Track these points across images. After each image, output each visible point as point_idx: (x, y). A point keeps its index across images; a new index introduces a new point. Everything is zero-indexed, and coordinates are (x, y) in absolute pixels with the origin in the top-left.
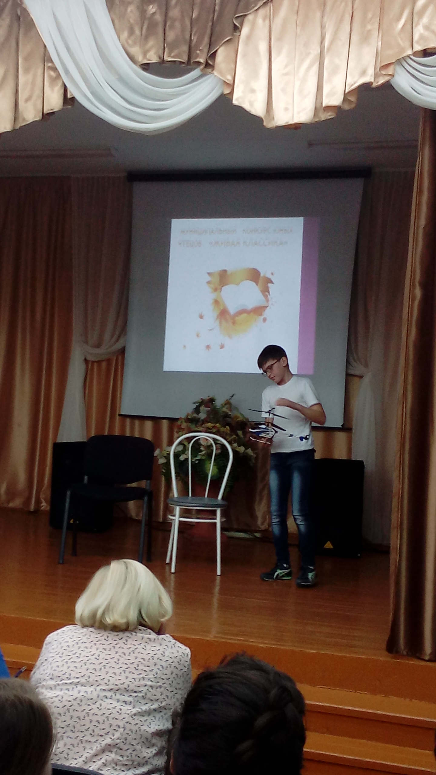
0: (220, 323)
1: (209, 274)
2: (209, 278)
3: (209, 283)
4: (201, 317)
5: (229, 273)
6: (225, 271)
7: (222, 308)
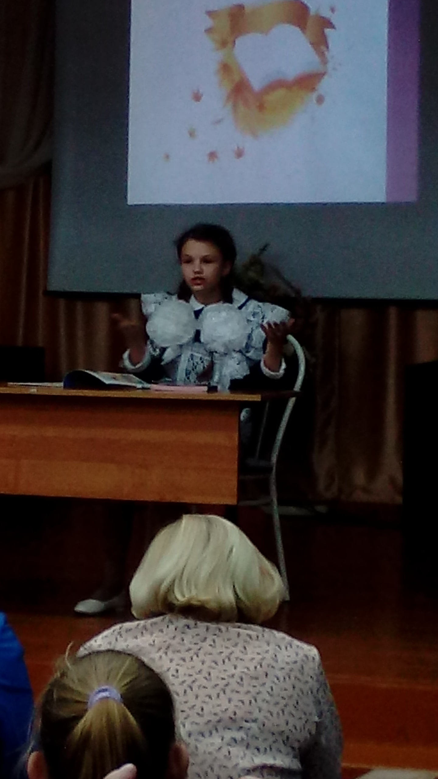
0: (235, 107)
1: (210, 13)
2: (209, 22)
3: (209, 31)
4: (197, 97)
5: (247, 10)
6: (241, 7)
7: (237, 78)
